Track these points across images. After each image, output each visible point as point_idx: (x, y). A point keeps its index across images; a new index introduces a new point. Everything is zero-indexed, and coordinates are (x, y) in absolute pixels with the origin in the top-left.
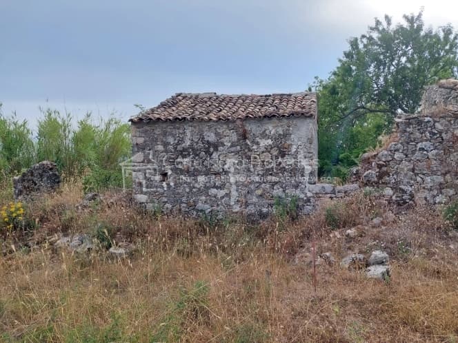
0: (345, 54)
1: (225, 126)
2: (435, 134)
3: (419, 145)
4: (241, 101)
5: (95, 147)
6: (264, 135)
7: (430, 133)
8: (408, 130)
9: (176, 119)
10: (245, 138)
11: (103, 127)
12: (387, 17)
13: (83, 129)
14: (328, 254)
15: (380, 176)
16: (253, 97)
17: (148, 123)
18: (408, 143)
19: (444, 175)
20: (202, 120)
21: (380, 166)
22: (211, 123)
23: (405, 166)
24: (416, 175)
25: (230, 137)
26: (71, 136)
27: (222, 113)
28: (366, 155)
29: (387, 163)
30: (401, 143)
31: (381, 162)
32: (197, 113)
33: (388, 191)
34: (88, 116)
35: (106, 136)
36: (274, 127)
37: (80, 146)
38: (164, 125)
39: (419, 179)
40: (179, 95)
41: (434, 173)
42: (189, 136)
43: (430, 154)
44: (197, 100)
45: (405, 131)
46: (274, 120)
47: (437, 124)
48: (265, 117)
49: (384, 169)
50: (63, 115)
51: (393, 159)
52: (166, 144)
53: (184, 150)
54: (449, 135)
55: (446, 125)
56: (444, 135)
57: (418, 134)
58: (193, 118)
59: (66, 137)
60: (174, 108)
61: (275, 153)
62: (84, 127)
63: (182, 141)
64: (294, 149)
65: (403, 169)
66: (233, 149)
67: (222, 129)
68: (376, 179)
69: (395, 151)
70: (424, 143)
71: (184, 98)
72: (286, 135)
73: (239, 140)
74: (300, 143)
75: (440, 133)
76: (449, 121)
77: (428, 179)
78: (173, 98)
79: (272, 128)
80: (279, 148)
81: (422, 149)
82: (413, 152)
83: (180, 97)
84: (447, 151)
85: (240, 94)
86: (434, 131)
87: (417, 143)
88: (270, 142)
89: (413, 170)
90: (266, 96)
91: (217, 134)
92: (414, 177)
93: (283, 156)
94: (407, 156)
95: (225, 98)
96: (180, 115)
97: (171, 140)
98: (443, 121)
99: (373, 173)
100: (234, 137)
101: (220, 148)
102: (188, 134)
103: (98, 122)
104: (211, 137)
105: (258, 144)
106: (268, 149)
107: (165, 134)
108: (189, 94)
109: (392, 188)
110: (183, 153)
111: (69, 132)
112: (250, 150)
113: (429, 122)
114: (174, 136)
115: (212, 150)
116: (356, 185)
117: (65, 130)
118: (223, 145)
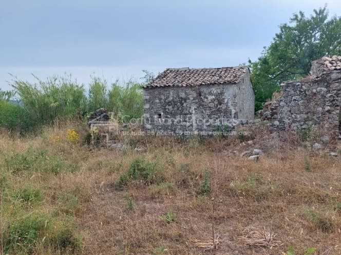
0: (277, 35)
1: (190, 89)
2: (302, 92)
3: (293, 98)
4: (202, 73)
5: (120, 99)
6: (210, 94)
7: (300, 91)
8: (287, 89)
9: (165, 86)
10: (200, 95)
11: (125, 87)
12: (301, 12)
13: (115, 89)
14: (235, 152)
15: (272, 115)
16: (210, 69)
17: (151, 89)
18: (287, 97)
19: (307, 113)
20: (178, 86)
21: (272, 109)
22: (183, 88)
23: (286, 109)
24: (292, 114)
25: (193, 95)
26: (107, 93)
27: (190, 81)
28: (266, 103)
29: (276, 108)
30: (284, 97)
31: (273, 107)
32: (176, 81)
33: (277, 123)
34: (117, 81)
35: (127, 93)
36: (216, 89)
37: (113, 99)
38: (159, 89)
39: (293, 116)
40: (168, 70)
41: (301, 113)
42: (172, 95)
43: (299, 103)
44: (177, 72)
45: (286, 90)
46: (216, 85)
47: (303, 86)
48: (211, 84)
49: (275, 111)
50: (102, 81)
51: (280, 105)
52: (160, 99)
53: (169, 102)
54: (310, 92)
55: (308, 87)
56: (307, 92)
57: (292, 92)
58: (173, 85)
59: (104, 94)
60: (165, 79)
61: (216, 103)
62: (115, 87)
63: (168, 97)
64: (226, 101)
65: (284, 111)
66: (194, 101)
67: (189, 91)
68: (270, 116)
69: (281, 101)
70: (296, 96)
71: (171, 71)
72: (222, 93)
73: (197, 96)
74: (229, 98)
75: (305, 91)
76: (310, 85)
77: (298, 116)
78: (165, 72)
79: (214, 90)
80: (218, 100)
81: (295, 100)
82: (290, 102)
83: (168, 71)
84: (309, 101)
85: (203, 68)
86: (301, 90)
87: (292, 97)
88: (213, 97)
89: (290, 111)
90: (218, 69)
91: (186, 93)
92: (290, 115)
93: (220, 105)
94: (287, 104)
95: (194, 71)
96: (167, 84)
97: (163, 97)
98: (306, 84)
99: (268, 113)
100: (195, 95)
101: (188, 101)
102: (171, 93)
103: (122, 85)
104: (183, 95)
105: (207, 98)
106: (213, 101)
107: (160, 94)
108: (174, 69)
109: (279, 121)
110: (169, 103)
111: (106, 90)
112: (203, 102)
113: (298, 85)
114: (164, 95)
115: (183, 102)
116: (259, 120)
117: (103, 90)
118: (189, 99)
